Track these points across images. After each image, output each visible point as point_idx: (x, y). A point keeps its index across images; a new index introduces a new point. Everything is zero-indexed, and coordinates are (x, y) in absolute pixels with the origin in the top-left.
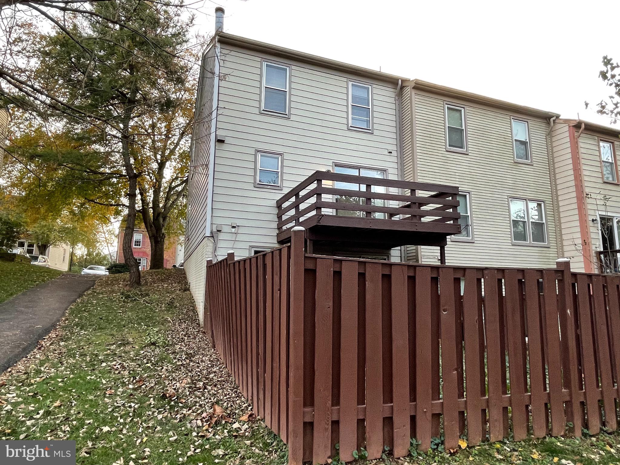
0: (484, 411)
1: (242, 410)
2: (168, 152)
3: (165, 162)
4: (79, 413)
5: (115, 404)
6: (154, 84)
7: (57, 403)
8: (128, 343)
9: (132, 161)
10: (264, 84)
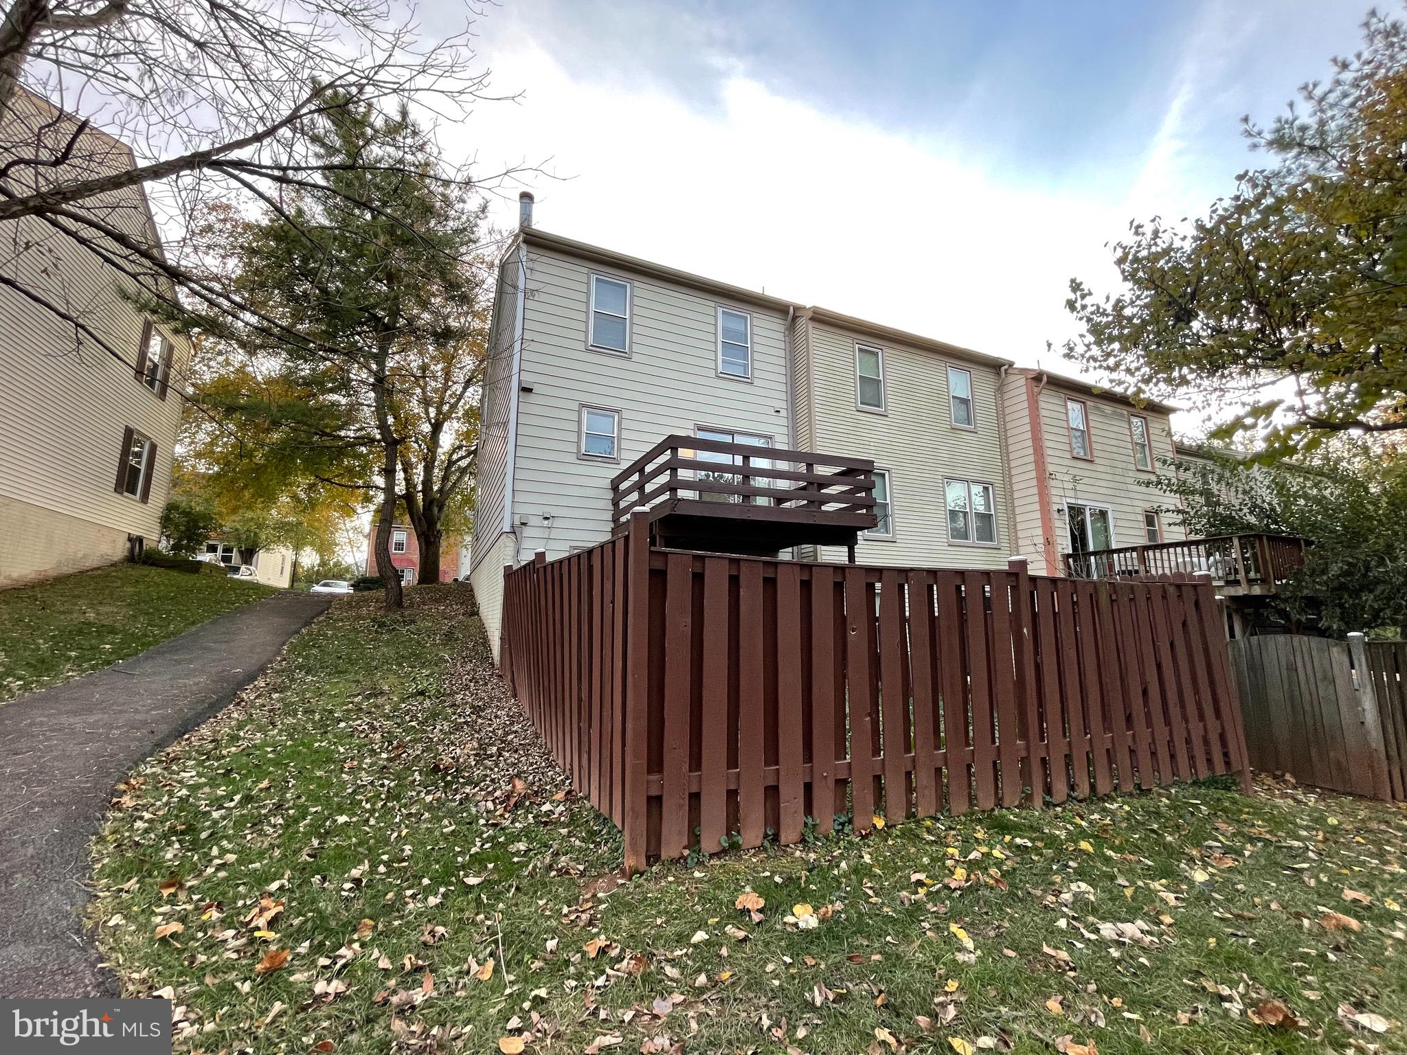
0: (908, 774)
1: (556, 786)
2: (446, 408)
3: (442, 423)
4: (299, 797)
5: (359, 782)
6: (424, 305)
7: (265, 784)
8: (382, 693)
9: (390, 420)
10: (593, 307)
